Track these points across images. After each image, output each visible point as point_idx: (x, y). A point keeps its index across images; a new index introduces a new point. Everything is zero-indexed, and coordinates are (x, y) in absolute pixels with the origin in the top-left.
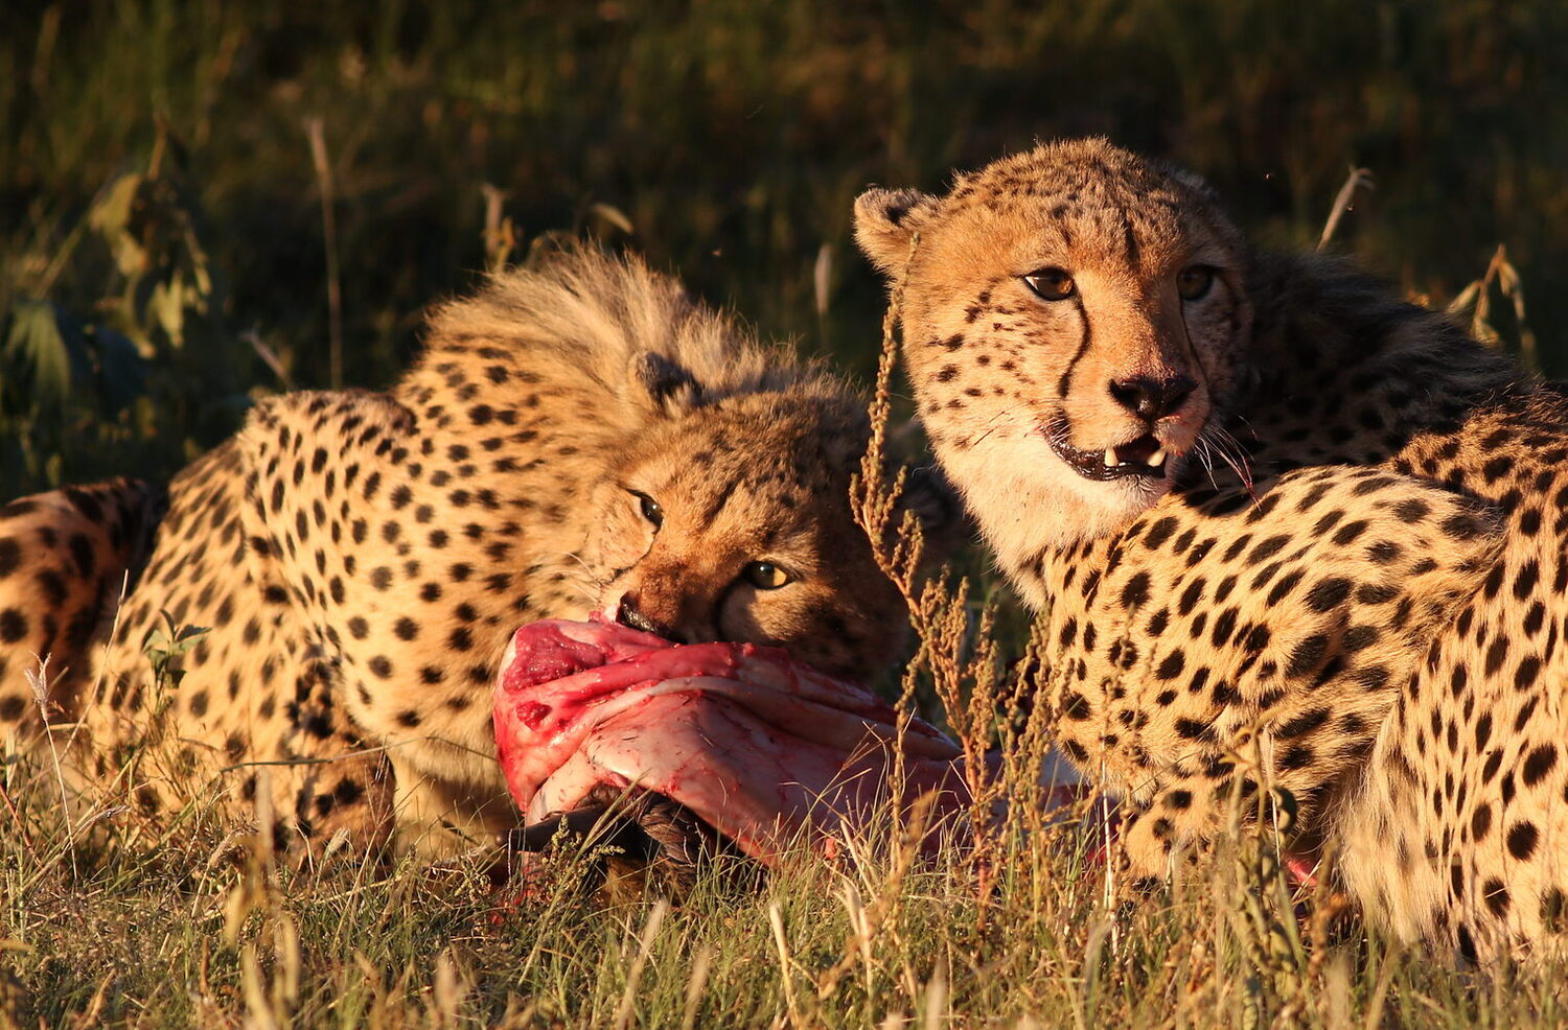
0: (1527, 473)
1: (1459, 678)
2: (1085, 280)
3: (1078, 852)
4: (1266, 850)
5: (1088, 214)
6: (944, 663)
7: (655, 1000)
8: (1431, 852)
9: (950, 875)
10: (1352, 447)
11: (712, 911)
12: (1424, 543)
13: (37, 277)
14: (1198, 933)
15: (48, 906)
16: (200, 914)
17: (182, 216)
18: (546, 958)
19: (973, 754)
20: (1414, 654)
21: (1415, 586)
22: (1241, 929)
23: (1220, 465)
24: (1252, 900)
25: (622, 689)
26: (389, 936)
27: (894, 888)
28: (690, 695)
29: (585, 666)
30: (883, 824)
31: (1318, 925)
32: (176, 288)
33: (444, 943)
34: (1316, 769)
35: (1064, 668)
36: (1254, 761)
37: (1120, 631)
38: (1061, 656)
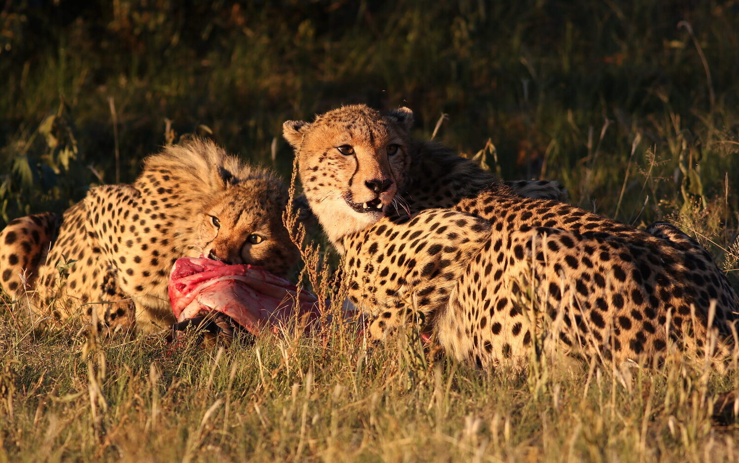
0: (498, 211)
1: (477, 276)
2: (357, 149)
3: (355, 332)
4: (415, 331)
5: (358, 128)
6: (312, 271)
7: (220, 379)
8: (467, 332)
9: (314, 339)
10: (443, 202)
11: (238, 351)
12: (465, 233)
13: (22, 148)
14: (393, 358)
15: (26, 349)
16: (74, 351)
17: (69, 129)
18: (185, 365)
19: (321, 300)
20: (462, 269)
21: (462, 247)
22: (407, 356)
23: (400, 208)
24: (410, 347)
25: (209, 279)
26: (135, 358)
27: (296, 343)
28: (231, 281)
29: (198, 272)
30: (292, 323)
31: (431, 355)
32: (67, 152)
33: (152, 361)
34: (431, 306)
35: (350, 273)
36: (411, 303)
37: (368, 261)
38: (349, 270)
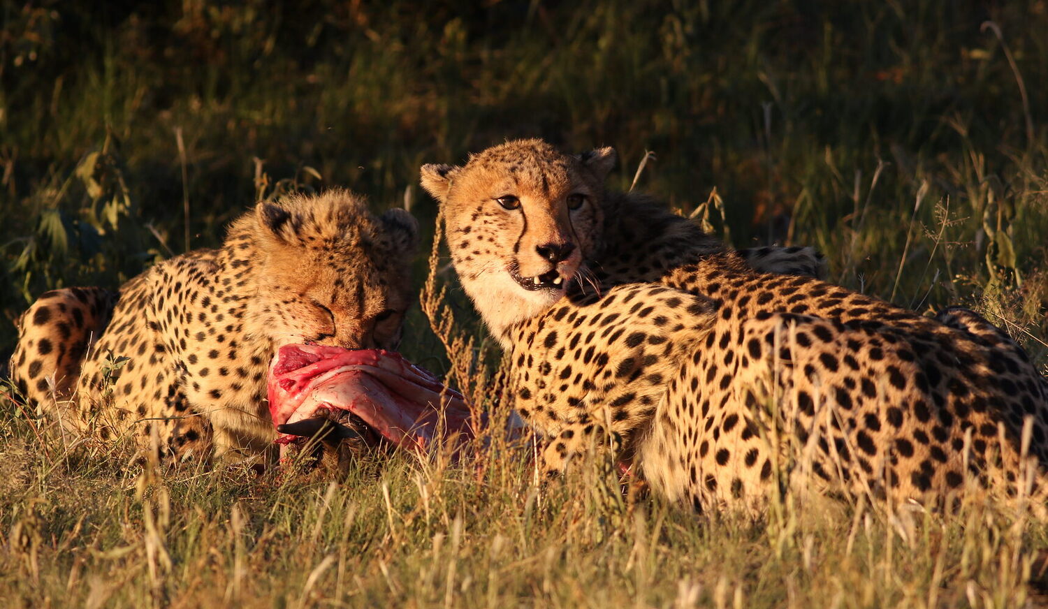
0: (725, 291)
1: (695, 383)
2: (525, 200)
3: (523, 460)
4: (607, 458)
5: (526, 170)
6: (463, 375)
7: (331, 527)
8: (682, 461)
9: (464, 470)
11: (356, 486)
12: (678, 317)
13: (51, 198)
14: (577, 497)
15: (56, 483)
16: (125, 487)
17: (118, 172)
18: (282, 508)
19: (475, 415)
20: (674, 368)
21: (675, 337)
22: (596, 495)
24: (601, 483)
25: (327, 370)
26: (210, 497)
27: (439, 476)
28: (356, 372)
29: (310, 363)
30: (434, 447)
31: (631, 494)
32: (115, 204)
33: (235, 500)
34: (629, 421)
35: (517, 377)
36: (602, 417)
37: (543, 358)
38: (516, 372)
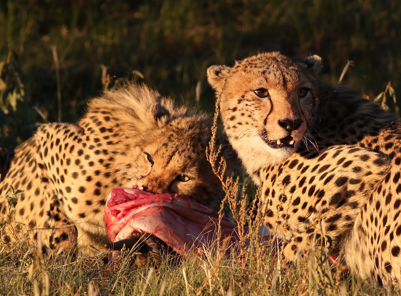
0: (397, 147)
1: (378, 205)
2: (271, 92)
3: (270, 254)
4: (323, 254)
5: (272, 73)
6: (232, 200)
8: (370, 254)
9: (234, 260)
10: (347, 139)
11: (166, 271)
12: (368, 167)
14: (304, 277)
16: (21, 272)
17: (16, 74)
18: (119, 284)
19: (240, 226)
20: (365, 198)
21: (366, 179)
22: (316, 276)
23: (310, 144)
24: (319, 268)
25: (141, 206)
26: (75, 278)
27: (218, 264)
28: (160, 207)
29: (130, 200)
30: (215, 246)
31: (338, 275)
32: (15, 94)
33: (90, 280)
34: (337, 231)
35: (266, 202)
36: (320, 228)
37: (282, 192)
38: (265, 199)
